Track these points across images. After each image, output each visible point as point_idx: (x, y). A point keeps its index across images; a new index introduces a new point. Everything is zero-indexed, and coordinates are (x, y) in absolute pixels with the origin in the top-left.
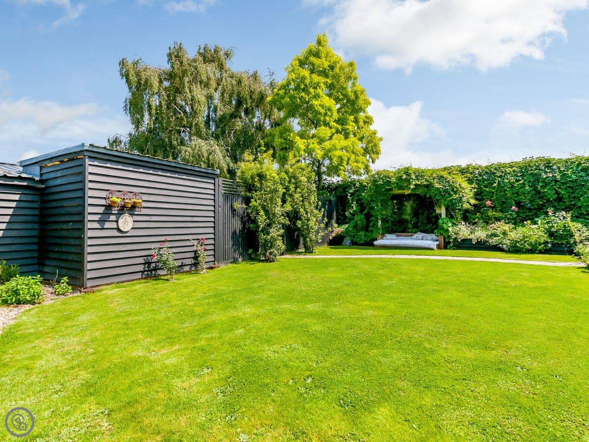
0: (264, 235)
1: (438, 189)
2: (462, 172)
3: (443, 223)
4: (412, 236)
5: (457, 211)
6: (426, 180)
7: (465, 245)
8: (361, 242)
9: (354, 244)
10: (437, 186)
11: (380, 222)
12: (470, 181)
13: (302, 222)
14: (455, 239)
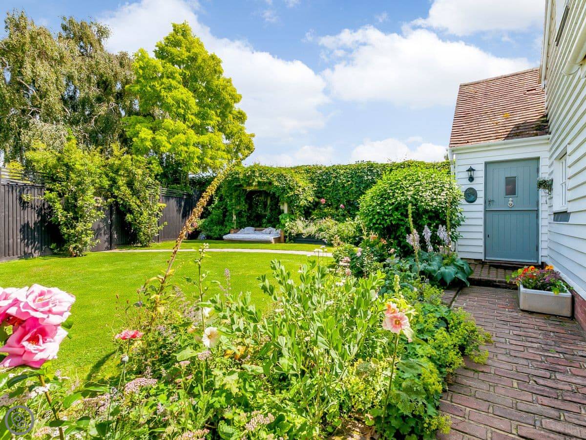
0: (68, 229)
1: (276, 187)
2: (308, 172)
3: (282, 218)
4: (262, 230)
5: (295, 207)
6: (267, 178)
7: (297, 239)
8: (216, 236)
9: (209, 238)
10: (276, 184)
11: (234, 217)
12: (312, 180)
13: (134, 217)
14: (290, 233)
